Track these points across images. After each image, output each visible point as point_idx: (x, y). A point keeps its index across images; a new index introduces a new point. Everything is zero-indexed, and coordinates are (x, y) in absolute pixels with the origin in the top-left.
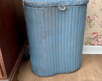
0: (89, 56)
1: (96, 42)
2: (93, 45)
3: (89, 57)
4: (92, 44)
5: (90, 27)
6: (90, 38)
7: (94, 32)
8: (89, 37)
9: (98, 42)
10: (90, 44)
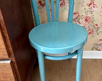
3: (95, 62)
8: (96, 44)
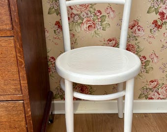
0: (145, 116)
1: (156, 94)
2: (152, 98)
4: (149, 97)
5: (146, 72)
6: (147, 89)
7: (153, 79)
8: (145, 87)
9: (159, 95)
10: (147, 98)
